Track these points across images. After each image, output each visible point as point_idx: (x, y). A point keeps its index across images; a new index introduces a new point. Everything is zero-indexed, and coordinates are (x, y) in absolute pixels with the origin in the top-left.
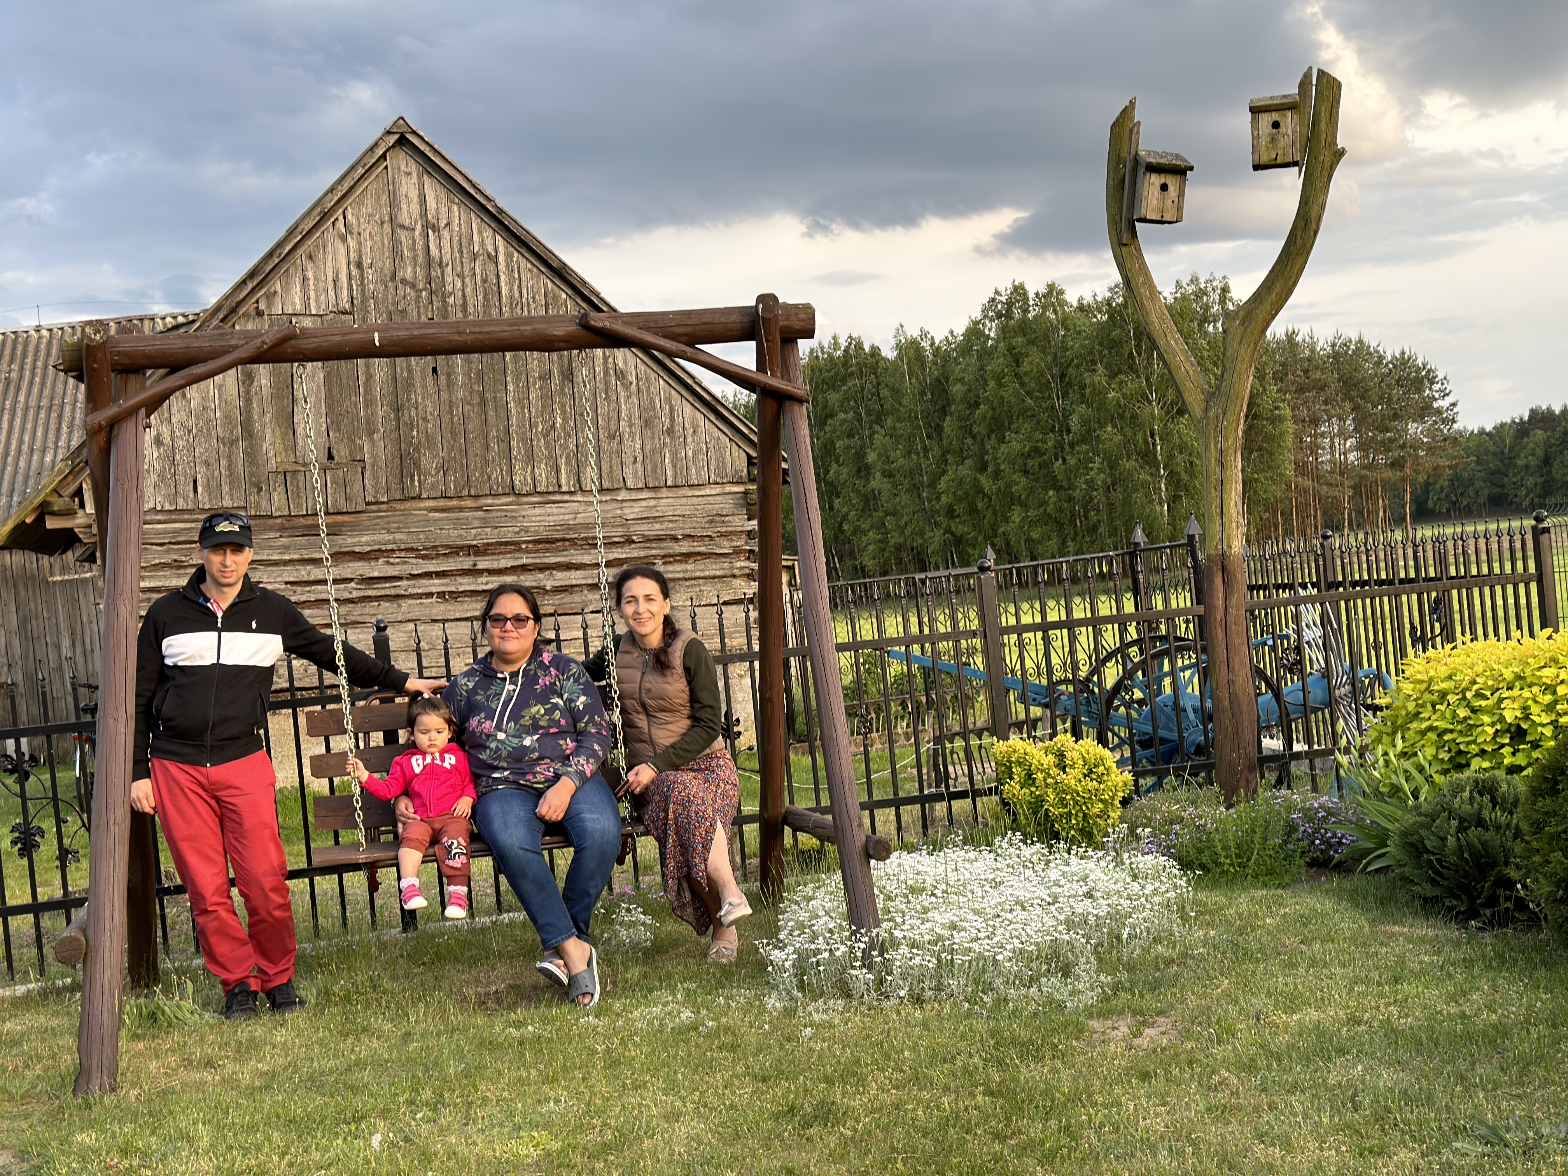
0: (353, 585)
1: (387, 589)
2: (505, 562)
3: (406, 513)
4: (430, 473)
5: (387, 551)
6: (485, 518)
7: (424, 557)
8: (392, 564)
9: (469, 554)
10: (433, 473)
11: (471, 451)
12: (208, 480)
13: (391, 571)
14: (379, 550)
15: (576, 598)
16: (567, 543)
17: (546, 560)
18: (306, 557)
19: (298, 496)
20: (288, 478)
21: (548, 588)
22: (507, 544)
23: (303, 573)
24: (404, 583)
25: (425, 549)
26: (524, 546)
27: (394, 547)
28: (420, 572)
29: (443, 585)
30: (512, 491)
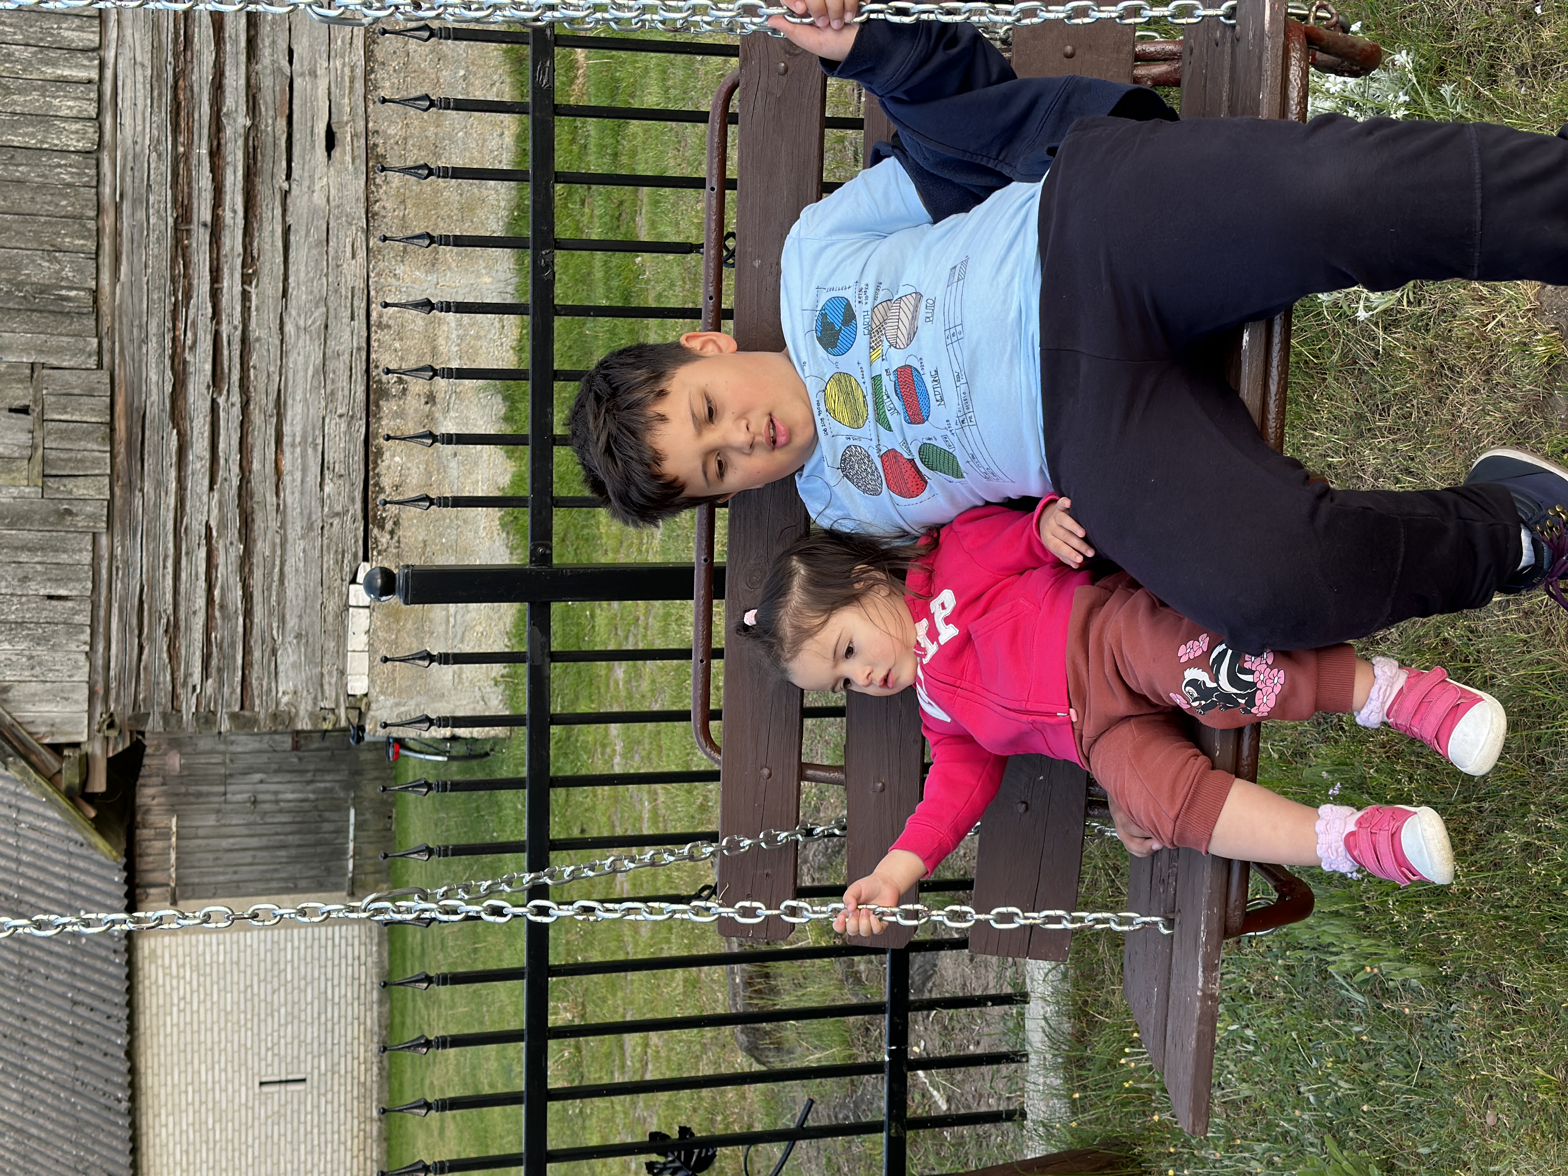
0: (221, 401)
1: (231, 355)
2: (204, 181)
3: (117, 313)
4: (58, 272)
5: (174, 347)
6: (134, 201)
7: (188, 296)
8: (195, 342)
9: (188, 231)
10: (58, 267)
11: (27, 207)
12: (49, 580)
13: (205, 345)
14: (173, 358)
15: (267, 82)
16: (181, 83)
17: (206, 119)
18: (174, 459)
19: (82, 461)
20: (54, 472)
21: (249, 123)
22: (175, 174)
23: (198, 466)
24: (225, 329)
25: (175, 293)
26: (181, 149)
27: (168, 337)
28: (209, 305)
29: (232, 275)
30: (93, 154)
